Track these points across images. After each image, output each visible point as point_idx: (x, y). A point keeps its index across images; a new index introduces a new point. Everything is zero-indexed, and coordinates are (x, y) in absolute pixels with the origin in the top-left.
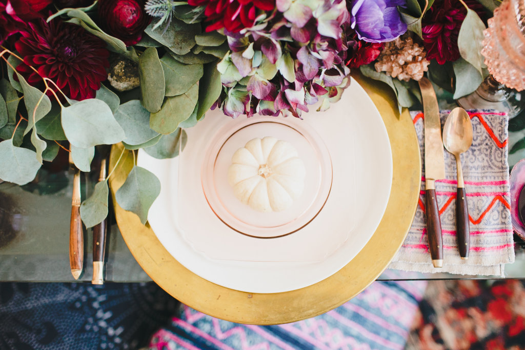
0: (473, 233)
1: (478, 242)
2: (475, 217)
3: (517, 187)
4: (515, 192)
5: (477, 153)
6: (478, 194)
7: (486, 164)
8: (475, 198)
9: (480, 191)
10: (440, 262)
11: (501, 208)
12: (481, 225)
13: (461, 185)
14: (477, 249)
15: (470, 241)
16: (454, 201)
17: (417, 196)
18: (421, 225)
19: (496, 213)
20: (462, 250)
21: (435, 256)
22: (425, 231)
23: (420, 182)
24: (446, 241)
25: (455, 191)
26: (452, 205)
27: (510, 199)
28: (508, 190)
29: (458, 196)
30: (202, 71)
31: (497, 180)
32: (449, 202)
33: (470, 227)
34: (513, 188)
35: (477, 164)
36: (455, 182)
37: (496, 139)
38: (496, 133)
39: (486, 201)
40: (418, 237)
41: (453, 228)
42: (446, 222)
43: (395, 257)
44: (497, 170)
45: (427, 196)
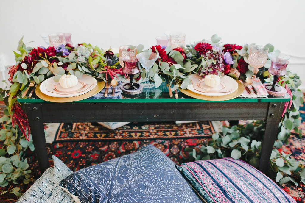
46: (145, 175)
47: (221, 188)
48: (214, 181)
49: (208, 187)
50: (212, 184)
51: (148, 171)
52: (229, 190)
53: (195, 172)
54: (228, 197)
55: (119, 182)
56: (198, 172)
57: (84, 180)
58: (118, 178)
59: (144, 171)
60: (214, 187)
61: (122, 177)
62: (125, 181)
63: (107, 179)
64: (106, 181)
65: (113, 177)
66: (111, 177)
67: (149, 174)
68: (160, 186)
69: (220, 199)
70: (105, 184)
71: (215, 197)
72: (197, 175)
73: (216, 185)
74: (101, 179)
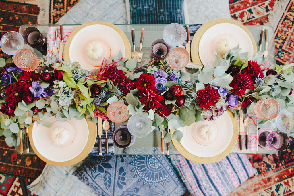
0: (249, 144)
1: (250, 146)
2: (250, 141)
3: (259, 135)
4: (259, 136)
5: (251, 127)
6: (251, 136)
7: (253, 129)
8: (250, 137)
9: (251, 135)
10: (242, 151)
11: (255, 139)
12: (251, 143)
13: (247, 134)
14: (250, 148)
15: (248, 146)
16: (245, 137)
17: (238, 136)
18: (238, 142)
19: (254, 140)
20: (247, 148)
21: (241, 149)
22: (239, 144)
23: (238, 133)
24: (243, 146)
25: (246, 135)
26: (245, 138)
27: (258, 137)
28: (257, 136)
29: (246, 136)
30: (195, 112)
31: (255, 133)
32: (244, 138)
33: (249, 143)
34: (258, 135)
35: (251, 129)
36: (246, 133)
37: (255, 124)
38: (255, 123)
39: (252, 138)
40: (238, 145)
41: (245, 143)
42: (244, 142)
43: (233, 149)
44: (255, 131)
45: (240, 136)
46: (139, 179)
47: (198, 181)
48: (194, 175)
49: (188, 180)
50: (192, 177)
51: (142, 174)
52: (203, 184)
53: (180, 164)
54: (201, 189)
55: (120, 188)
56: (182, 165)
57: (92, 184)
58: (118, 184)
59: (138, 175)
60: (192, 180)
61: (121, 183)
62: (124, 186)
63: (110, 184)
64: (109, 186)
65: (114, 182)
66: (113, 182)
67: (142, 177)
68: (150, 187)
69: (195, 190)
70: (109, 188)
71: (191, 187)
72: (181, 167)
73: (194, 179)
74: (105, 184)
